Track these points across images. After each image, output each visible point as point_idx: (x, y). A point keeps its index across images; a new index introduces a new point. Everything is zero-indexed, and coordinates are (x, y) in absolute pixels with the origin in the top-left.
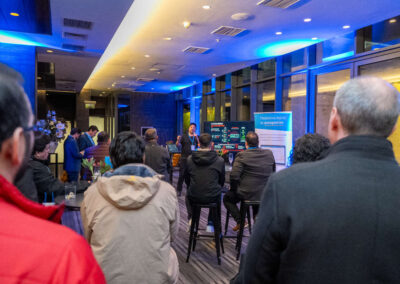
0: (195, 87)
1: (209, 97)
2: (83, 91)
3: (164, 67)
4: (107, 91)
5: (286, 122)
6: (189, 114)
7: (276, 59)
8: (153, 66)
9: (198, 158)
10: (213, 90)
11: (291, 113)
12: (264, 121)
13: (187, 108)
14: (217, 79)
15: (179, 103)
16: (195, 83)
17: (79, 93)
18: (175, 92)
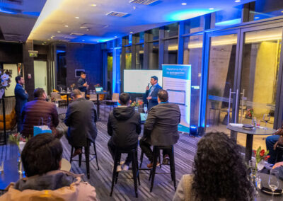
0: (116, 40)
1: (127, 48)
2: (27, 41)
3: (91, 26)
4: (47, 42)
5: (186, 73)
6: (111, 58)
7: (179, 23)
8: (82, 25)
9: (118, 114)
10: (130, 42)
11: (190, 66)
12: (170, 71)
13: (110, 54)
14: (133, 35)
15: (104, 51)
16: (116, 37)
17: (24, 43)
18: (101, 44)
